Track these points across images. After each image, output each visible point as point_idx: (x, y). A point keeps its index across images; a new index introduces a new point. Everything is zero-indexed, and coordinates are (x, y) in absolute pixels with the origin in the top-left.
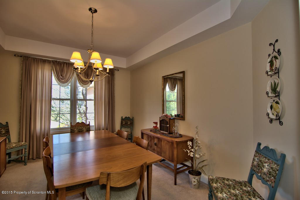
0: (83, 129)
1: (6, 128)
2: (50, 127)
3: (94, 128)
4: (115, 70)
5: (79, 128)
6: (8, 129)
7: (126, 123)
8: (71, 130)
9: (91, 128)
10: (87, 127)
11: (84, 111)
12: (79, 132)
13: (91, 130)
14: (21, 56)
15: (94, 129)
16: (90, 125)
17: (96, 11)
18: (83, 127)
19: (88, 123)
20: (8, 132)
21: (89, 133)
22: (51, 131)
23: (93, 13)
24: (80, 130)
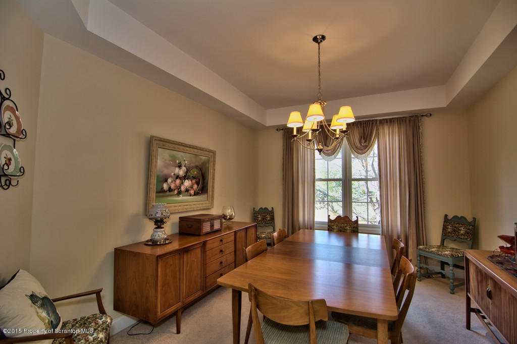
0: (346, 228)
1: (271, 214)
2: (314, 219)
3: (380, 230)
4: (422, 116)
5: (340, 225)
6: (273, 216)
7: (455, 231)
8: (328, 226)
9: (359, 228)
10: (353, 226)
11: (377, 198)
12: (340, 231)
13: (359, 231)
14: (282, 129)
15: (380, 232)
16: (359, 223)
17: (323, 38)
18: (346, 225)
19: (354, 219)
20: (273, 219)
21: (357, 236)
22: (316, 225)
23: (319, 43)
24: (341, 229)
